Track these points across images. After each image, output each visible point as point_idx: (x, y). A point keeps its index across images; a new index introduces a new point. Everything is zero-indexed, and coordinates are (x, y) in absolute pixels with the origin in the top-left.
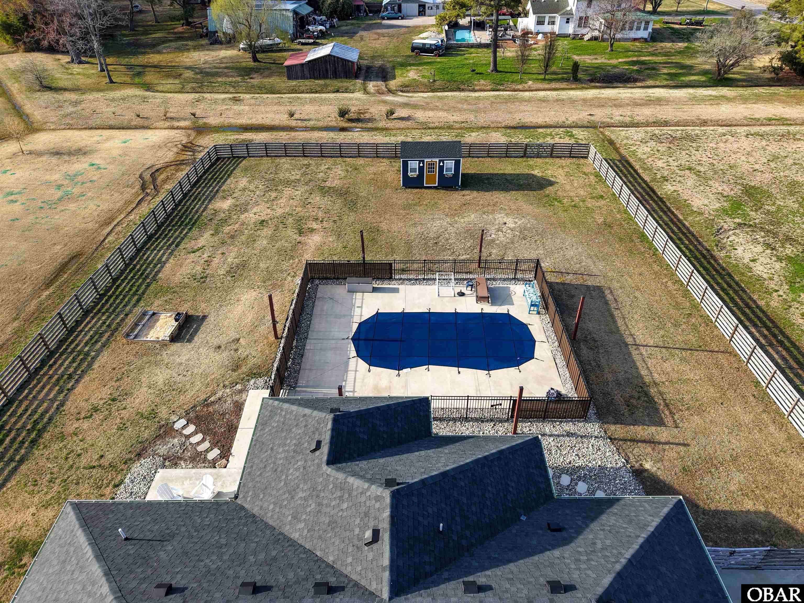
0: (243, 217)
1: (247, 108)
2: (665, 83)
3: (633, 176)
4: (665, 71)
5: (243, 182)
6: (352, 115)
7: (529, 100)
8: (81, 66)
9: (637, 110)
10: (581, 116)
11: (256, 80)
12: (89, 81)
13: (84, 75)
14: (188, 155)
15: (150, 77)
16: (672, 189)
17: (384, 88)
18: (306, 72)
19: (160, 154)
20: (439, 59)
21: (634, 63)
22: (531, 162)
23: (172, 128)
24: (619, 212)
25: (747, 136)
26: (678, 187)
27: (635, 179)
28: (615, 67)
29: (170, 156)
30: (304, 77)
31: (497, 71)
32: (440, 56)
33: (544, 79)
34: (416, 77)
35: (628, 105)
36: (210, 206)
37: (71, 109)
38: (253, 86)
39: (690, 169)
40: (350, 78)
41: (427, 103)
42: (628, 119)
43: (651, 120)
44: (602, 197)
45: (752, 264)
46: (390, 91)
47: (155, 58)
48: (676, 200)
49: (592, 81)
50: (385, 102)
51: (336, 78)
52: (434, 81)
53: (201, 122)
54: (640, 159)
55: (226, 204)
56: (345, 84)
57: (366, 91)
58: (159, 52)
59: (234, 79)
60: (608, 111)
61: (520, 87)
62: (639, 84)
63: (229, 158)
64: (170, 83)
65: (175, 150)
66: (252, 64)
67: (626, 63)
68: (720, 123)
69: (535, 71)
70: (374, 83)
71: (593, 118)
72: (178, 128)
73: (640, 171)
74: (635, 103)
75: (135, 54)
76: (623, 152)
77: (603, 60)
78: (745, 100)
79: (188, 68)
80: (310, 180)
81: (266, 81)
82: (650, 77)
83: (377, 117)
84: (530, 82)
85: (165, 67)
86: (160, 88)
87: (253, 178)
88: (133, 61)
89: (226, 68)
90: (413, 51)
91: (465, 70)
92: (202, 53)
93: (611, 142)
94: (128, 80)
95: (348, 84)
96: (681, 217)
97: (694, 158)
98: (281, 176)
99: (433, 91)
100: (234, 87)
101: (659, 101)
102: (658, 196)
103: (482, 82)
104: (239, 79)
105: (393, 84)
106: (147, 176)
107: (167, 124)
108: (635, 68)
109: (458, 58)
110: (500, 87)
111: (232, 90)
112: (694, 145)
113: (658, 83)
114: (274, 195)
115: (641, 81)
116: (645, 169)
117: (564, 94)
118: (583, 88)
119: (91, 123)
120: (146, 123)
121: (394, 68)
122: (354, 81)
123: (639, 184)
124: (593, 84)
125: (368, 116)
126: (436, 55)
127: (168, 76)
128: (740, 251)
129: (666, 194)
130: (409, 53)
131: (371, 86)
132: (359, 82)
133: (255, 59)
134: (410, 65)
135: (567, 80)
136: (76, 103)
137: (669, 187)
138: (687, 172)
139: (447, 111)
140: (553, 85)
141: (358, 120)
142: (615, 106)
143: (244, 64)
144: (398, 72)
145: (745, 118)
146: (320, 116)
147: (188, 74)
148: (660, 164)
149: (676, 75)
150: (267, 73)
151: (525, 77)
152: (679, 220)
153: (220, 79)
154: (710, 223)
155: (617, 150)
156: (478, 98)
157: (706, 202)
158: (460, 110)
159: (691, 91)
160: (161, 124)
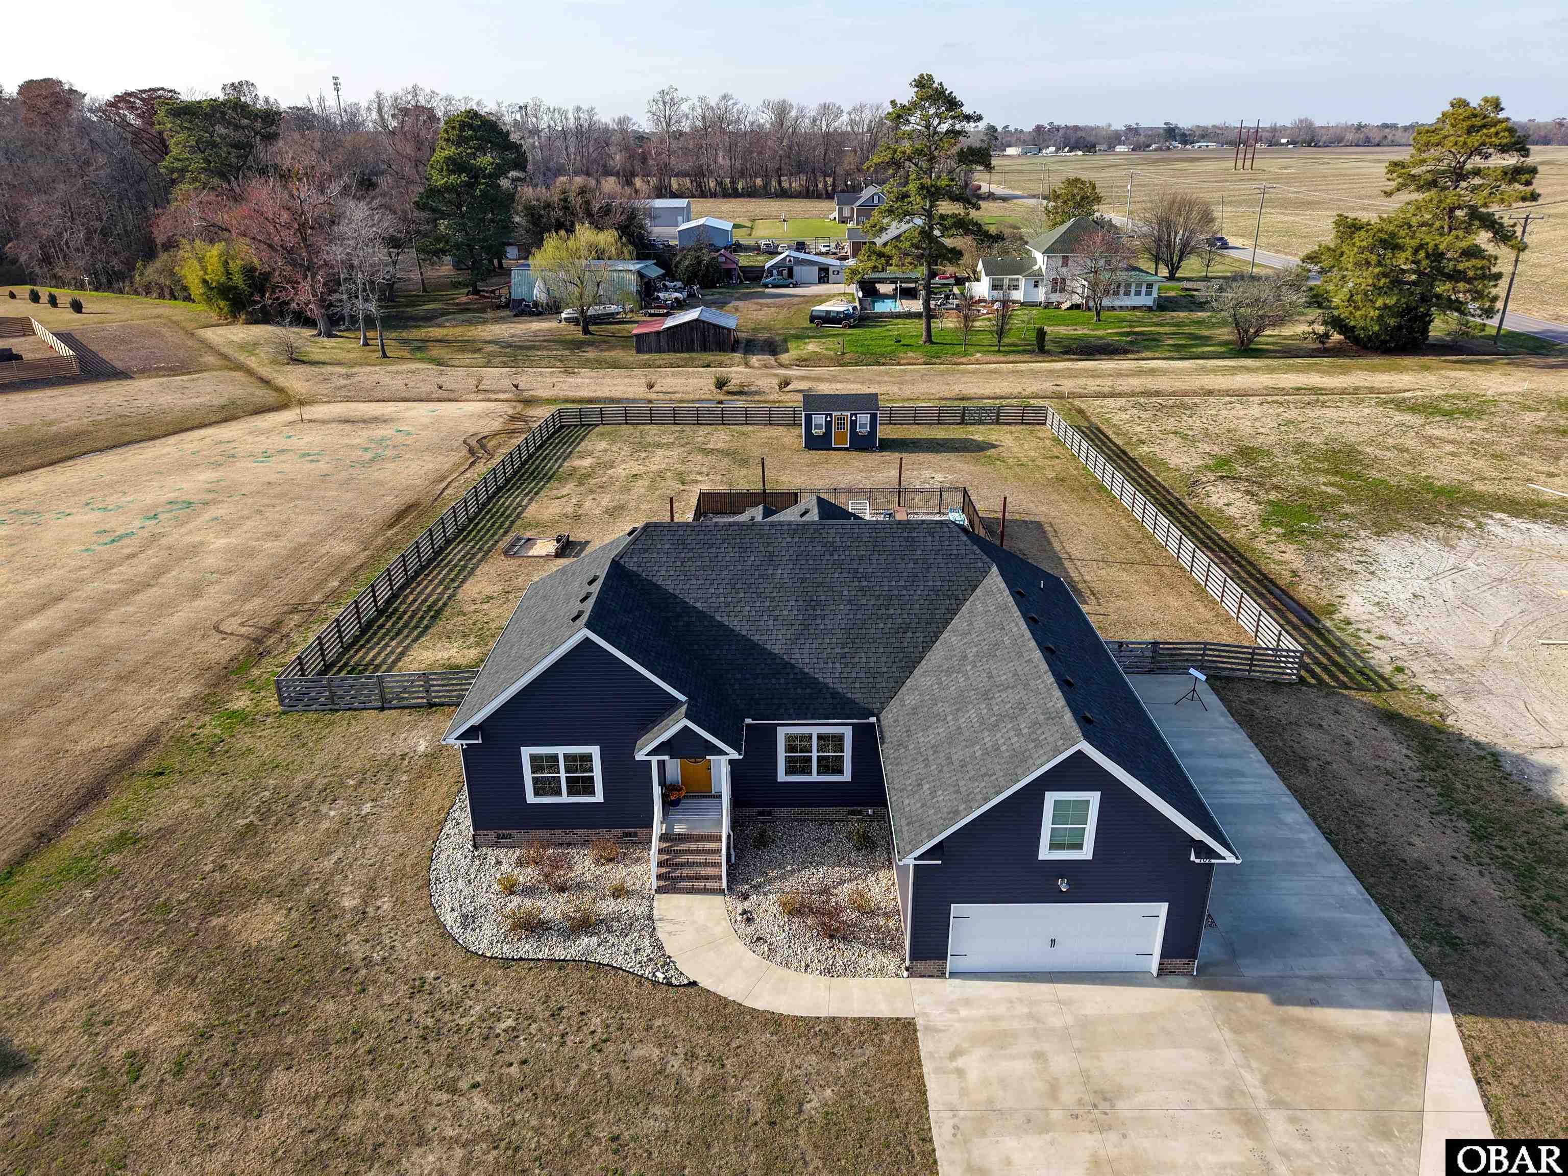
0: (610, 472)
1: (587, 381)
2: (1168, 354)
3: (1101, 440)
4: (1171, 342)
5: (603, 445)
6: (731, 387)
7: (974, 372)
8: (333, 340)
9: (1120, 381)
10: (1044, 387)
11: (591, 354)
12: (352, 356)
13: (342, 349)
14: (519, 425)
15: (436, 351)
16: (1148, 450)
17: (773, 362)
18: (663, 342)
19: (482, 422)
20: (849, 331)
21: (1128, 334)
22: (971, 428)
23: (489, 400)
24: (1077, 468)
25: (1261, 404)
26: (1157, 449)
27: (1104, 443)
28: (1101, 338)
29: (497, 425)
30: (659, 350)
31: (932, 343)
32: (850, 327)
33: (999, 351)
34: (817, 350)
35: (1110, 375)
36: (566, 464)
37: (343, 382)
38: (588, 360)
39: (1175, 433)
40: (724, 351)
41: (834, 377)
42: (1106, 390)
43: (1138, 390)
44: (1057, 457)
45: (1225, 508)
46: (781, 365)
47: (437, 332)
48: (1152, 460)
49: (1066, 353)
50: (776, 375)
51: (705, 351)
52: (843, 354)
53: (526, 394)
54: (1114, 426)
55: (587, 462)
56: (718, 358)
57: (747, 365)
58: (439, 326)
59: (559, 353)
60: (1082, 381)
61: (964, 360)
62: (1130, 356)
63: (576, 426)
64: (468, 358)
65: (501, 420)
66: (581, 336)
67: (1117, 333)
68: (1231, 393)
69: (986, 342)
70: (760, 357)
71: (1059, 388)
72: (496, 400)
73: (1112, 436)
74: (1119, 374)
75: (405, 327)
76: (1094, 419)
77: (1086, 331)
78: (1271, 370)
79: (489, 342)
80: (687, 443)
81: (606, 354)
82: (1147, 348)
83: (766, 390)
84: (979, 355)
85: (456, 341)
86: (456, 363)
87: (614, 442)
88: (405, 335)
89: (545, 341)
90: (812, 321)
91: (887, 342)
92: (504, 326)
93: (1081, 412)
94: (408, 356)
95: (722, 358)
96: (1153, 473)
97: (1184, 424)
98: (649, 439)
99: (841, 365)
100: (562, 361)
101: (1152, 372)
102: (1130, 458)
103: (910, 354)
104: (567, 352)
105: (784, 358)
106: (473, 442)
107: (480, 397)
108: (1129, 339)
109: (877, 330)
110: (934, 360)
111: (558, 364)
112: (1188, 412)
113: (1157, 355)
114: (643, 455)
115: (1133, 352)
116: (1118, 434)
117: (1022, 367)
118: (1053, 361)
119: (377, 394)
120: (452, 396)
121: (785, 341)
122: (731, 355)
123: (1109, 448)
124: (1067, 357)
125: (753, 389)
126: (844, 327)
127: (463, 351)
128: (1214, 498)
129: (1140, 455)
130: (807, 324)
131: (754, 360)
132: (738, 356)
133: (586, 331)
134: (809, 337)
135: (1031, 352)
136: (348, 376)
137: (1145, 448)
138: (1172, 436)
139: (863, 383)
140: (1011, 358)
141: (740, 393)
142: (1093, 376)
143: (570, 337)
144: (791, 345)
145: (1266, 388)
146: (689, 389)
147: (490, 348)
148: (1139, 429)
149: (1184, 346)
150: (604, 346)
151: (971, 349)
152: (1150, 476)
153: (539, 353)
154: (1185, 478)
155: (1087, 419)
156: (904, 371)
157: (1188, 460)
158: (879, 383)
159: (1201, 362)
160: (473, 396)
